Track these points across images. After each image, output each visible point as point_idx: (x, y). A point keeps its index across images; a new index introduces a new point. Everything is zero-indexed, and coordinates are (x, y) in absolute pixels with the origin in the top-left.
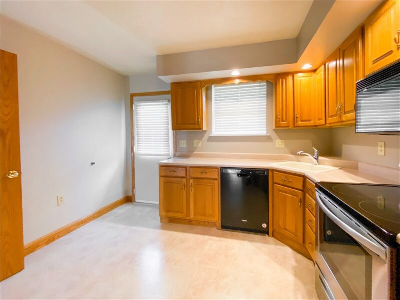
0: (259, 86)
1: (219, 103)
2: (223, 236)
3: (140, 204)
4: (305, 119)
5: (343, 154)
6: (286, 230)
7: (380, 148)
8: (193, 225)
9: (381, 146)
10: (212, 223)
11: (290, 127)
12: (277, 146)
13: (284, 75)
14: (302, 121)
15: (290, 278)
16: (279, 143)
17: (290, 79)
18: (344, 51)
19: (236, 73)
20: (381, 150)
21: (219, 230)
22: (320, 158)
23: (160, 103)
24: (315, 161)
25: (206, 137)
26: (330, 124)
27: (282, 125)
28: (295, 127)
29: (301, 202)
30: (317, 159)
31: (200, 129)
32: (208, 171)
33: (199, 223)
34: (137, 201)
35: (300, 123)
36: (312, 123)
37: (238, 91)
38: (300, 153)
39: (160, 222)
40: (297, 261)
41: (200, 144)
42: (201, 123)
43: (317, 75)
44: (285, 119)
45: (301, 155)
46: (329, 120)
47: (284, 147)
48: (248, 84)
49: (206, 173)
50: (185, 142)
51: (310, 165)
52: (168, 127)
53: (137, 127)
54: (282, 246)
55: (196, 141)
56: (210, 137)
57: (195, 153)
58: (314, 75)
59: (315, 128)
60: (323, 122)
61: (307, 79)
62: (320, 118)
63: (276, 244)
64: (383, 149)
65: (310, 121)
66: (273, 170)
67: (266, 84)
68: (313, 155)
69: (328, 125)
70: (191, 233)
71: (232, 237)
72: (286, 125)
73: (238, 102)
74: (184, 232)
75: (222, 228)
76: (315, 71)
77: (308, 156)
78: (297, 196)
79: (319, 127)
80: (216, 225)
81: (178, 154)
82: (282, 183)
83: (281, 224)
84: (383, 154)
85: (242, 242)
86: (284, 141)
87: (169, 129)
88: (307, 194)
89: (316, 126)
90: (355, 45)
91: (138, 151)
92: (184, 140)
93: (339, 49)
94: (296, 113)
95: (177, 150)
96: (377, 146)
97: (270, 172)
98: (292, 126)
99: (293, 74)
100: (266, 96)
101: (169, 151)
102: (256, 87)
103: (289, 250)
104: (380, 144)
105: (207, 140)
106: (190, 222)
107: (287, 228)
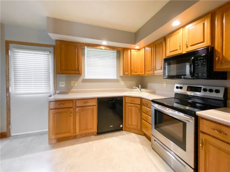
0: (112, 52)
1: (90, 58)
2: (100, 139)
3: (16, 137)
4: (135, 72)
5: (148, 87)
6: (132, 125)
7: (164, 84)
8: (78, 138)
9: (165, 84)
10: (90, 133)
11: (129, 75)
12: (121, 84)
13: (127, 49)
14: (134, 72)
15: (140, 147)
16: (122, 83)
17: (129, 51)
18: (156, 45)
19: (105, 43)
20: (165, 85)
21: (96, 136)
22: (142, 89)
23: (42, 53)
24: (140, 91)
25: (81, 79)
26: (147, 74)
27: (126, 74)
28: (131, 75)
29: (139, 110)
30: (140, 90)
31: (79, 74)
32: (89, 101)
33: (82, 136)
34: (12, 135)
35: (133, 73)
36: (137, 74)
37: (101, 53)
38: (134, 87)
39: (48, 145)
40: (139, 138)
41: (76, 84)
42: (80, 70)
43: (140, 52)
44: (127, 71)
45: (135, 88)
46: (147, 73)
47: (124, 84)
48: (109, 50)
49: (88, 103)
50: (64, 82)
51: (137, 93)
52: (49, 71)
53: (14, 71)
54: (130, 133)
55: (72, 82)
56: (83, 79)
57: (72, 90)
58: (139, 52)
59: (138, 76)
60: (143, 73)
61: (136, 53)
62: (142, 71)
63: (128, 134)
64: (166, 85)
65: (137, 72)
66: (125, 97)
67: (116, 52)
68: (139, 88)
69: (146, 75)
70: (79, 144)
71: (105, 138)
72: (128, 74)
73: (101, 59)
74: (73, 144)
75: (97, 134)
76: (139, 50)
77: (137, 88)
78: (138, 107)
79: (140, 76)
80: (93, 134)
81: (58, 92)
82: (130, 102)
83: (130, 123)
84: (166, 86)
85: (112, 138)
86: (124, 82)
87: (50, 73)
88: (143, 106)
89: (139, 75)
90: (161, 43)
91: (15, 91)
92: (63, 81)
93: (153, 43)
94: (132, 69)
95: (57, 89)
96: (163, 83)
97: (124, 98)
98: (130, 75)
99: (131, 49)
100: (116, 58)
101: (50, 90)
102: (111, 52)
103: (134, 135)
104: (164, 83)
105: (81, 81)
106: (75, 137)
107: (133, 124)
